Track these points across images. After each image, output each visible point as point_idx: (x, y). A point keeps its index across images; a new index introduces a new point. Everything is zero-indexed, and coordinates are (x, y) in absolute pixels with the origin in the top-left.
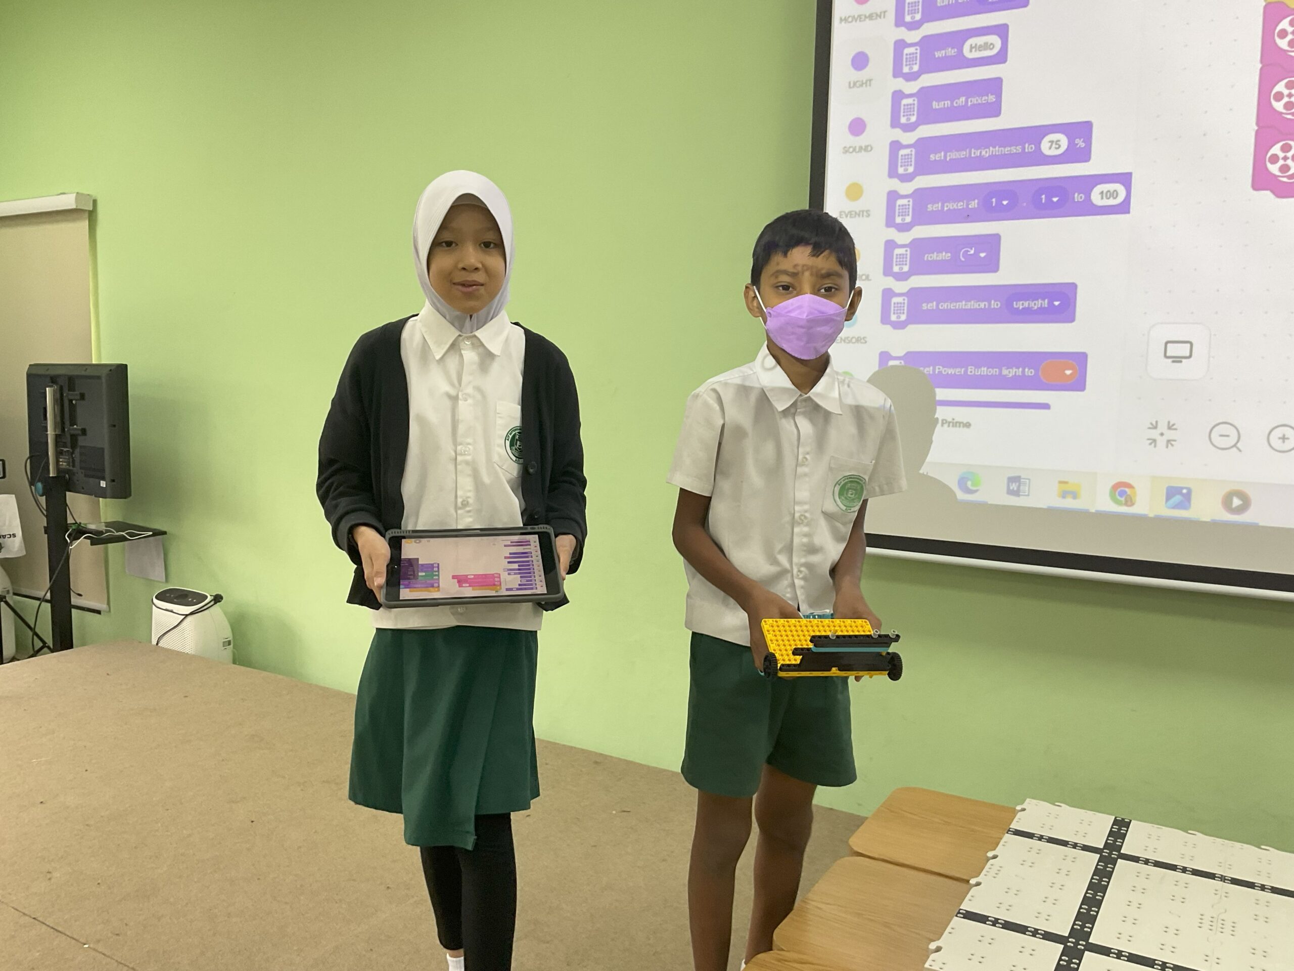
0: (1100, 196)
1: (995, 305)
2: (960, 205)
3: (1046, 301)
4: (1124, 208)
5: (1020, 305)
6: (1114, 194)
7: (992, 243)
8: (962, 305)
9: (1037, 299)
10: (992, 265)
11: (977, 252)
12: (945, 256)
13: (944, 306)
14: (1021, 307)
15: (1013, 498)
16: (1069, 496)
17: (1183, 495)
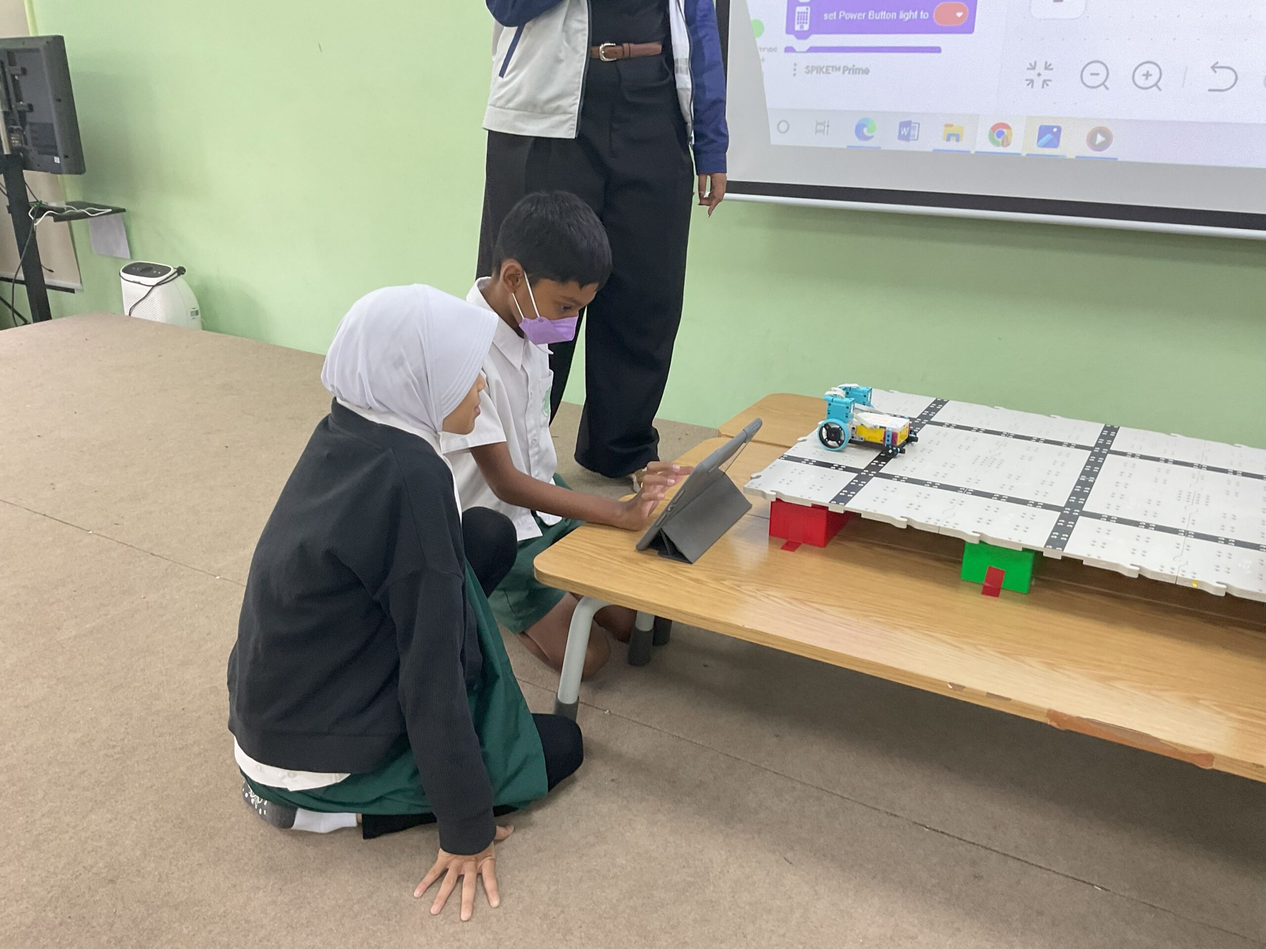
15: (903, 143)
16: (953, 139)
17: (1053, 134)
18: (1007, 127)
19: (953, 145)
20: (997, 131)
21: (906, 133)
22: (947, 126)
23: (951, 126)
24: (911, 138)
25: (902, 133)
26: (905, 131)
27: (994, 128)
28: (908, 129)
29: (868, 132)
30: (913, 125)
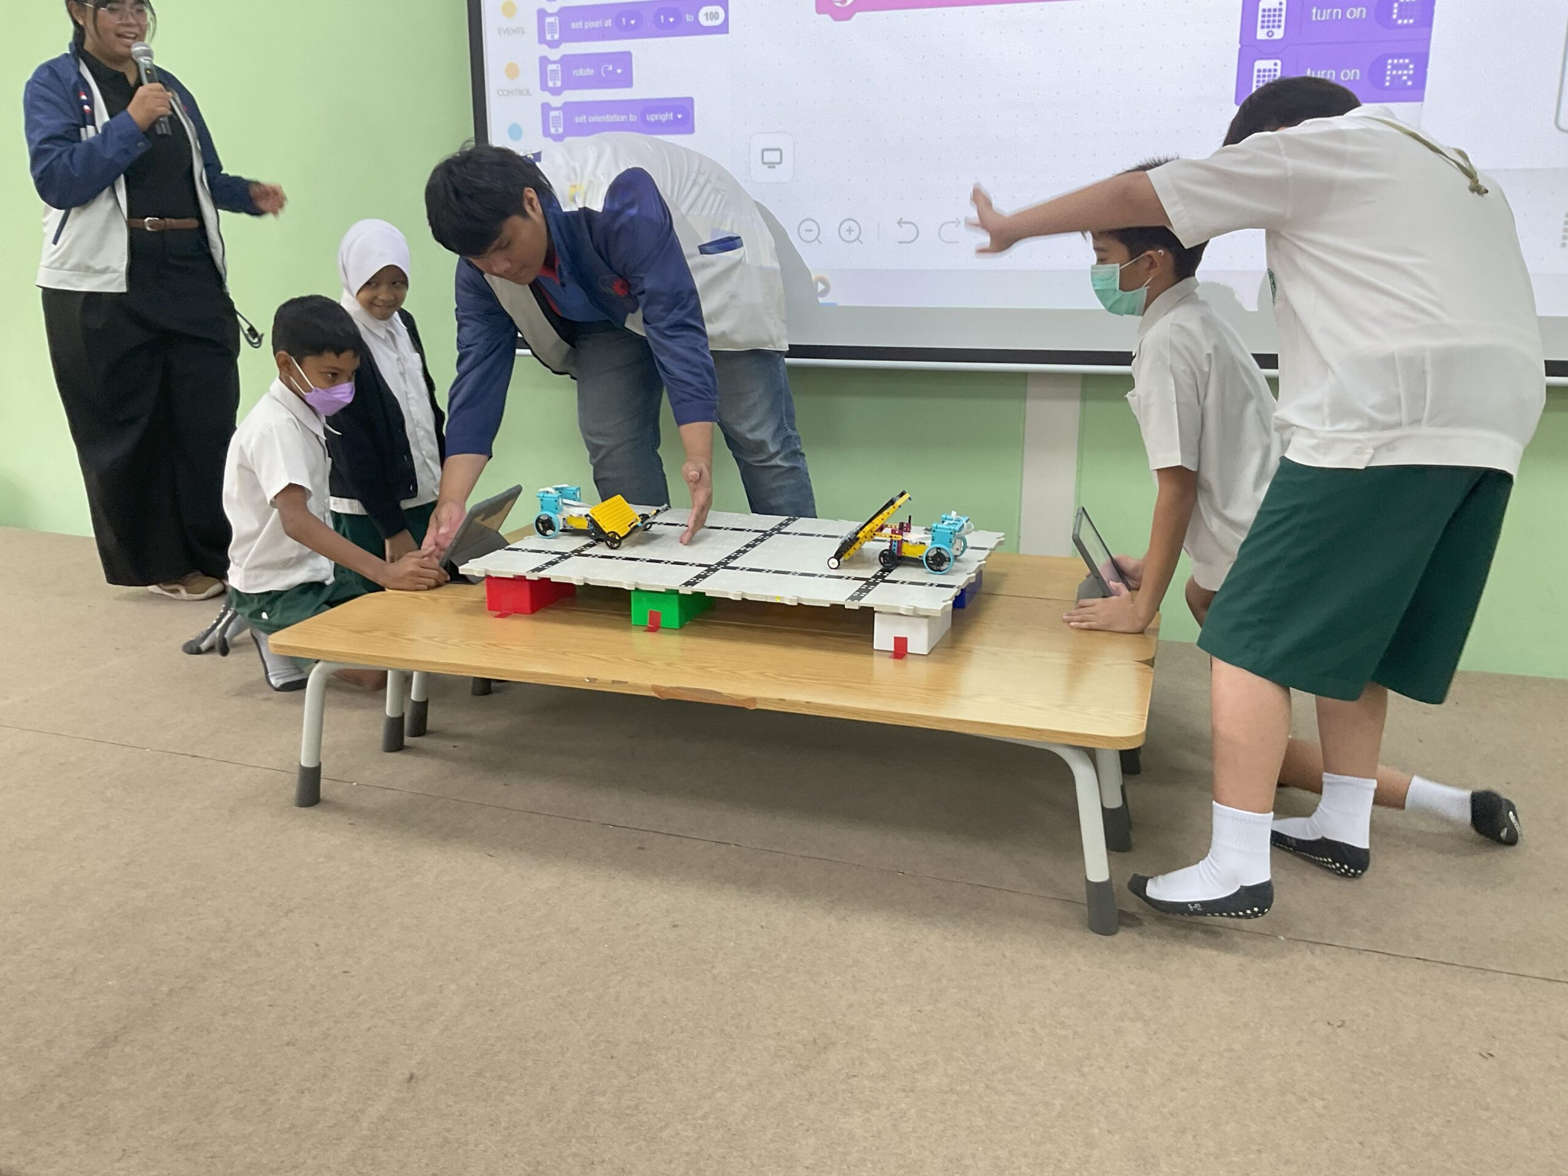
0: (705, 17)
1: (633, 118)
2: (597, 24)
3: (672, 114)
4: (723, 28)
5: (652, 118)
6: (715, 16)
7: (625, 59)
8: (608, 118)
9: (664, 113)
10: (627, 81)
11: (615, 69)
12: (590, 72)
13: (593, 119)
14: (653, 120)
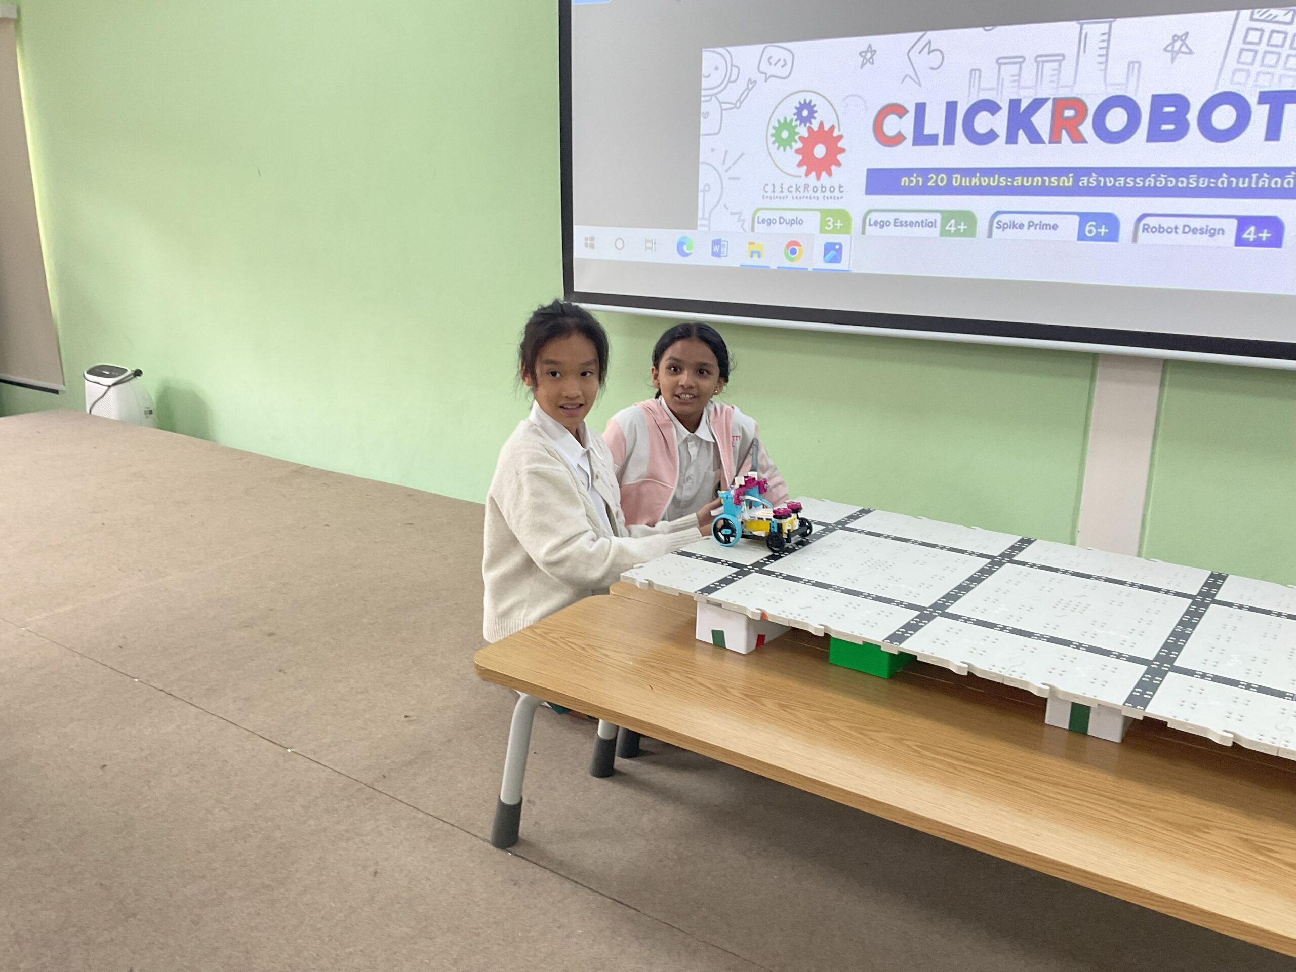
15: (716, 258)
16: (756, 256)
17: (836, 250)
18: (798, 244)
19: (755, 261)
20: (790, 248)
21: (718, 251)
22: (750, 243)
23: (753, 243)
24: (722, 255)
25: (715, 250)
26: (716, 248)
27: (788, 245)
28: (719, 246)
29: (688, 249)
30: (722, 243)
